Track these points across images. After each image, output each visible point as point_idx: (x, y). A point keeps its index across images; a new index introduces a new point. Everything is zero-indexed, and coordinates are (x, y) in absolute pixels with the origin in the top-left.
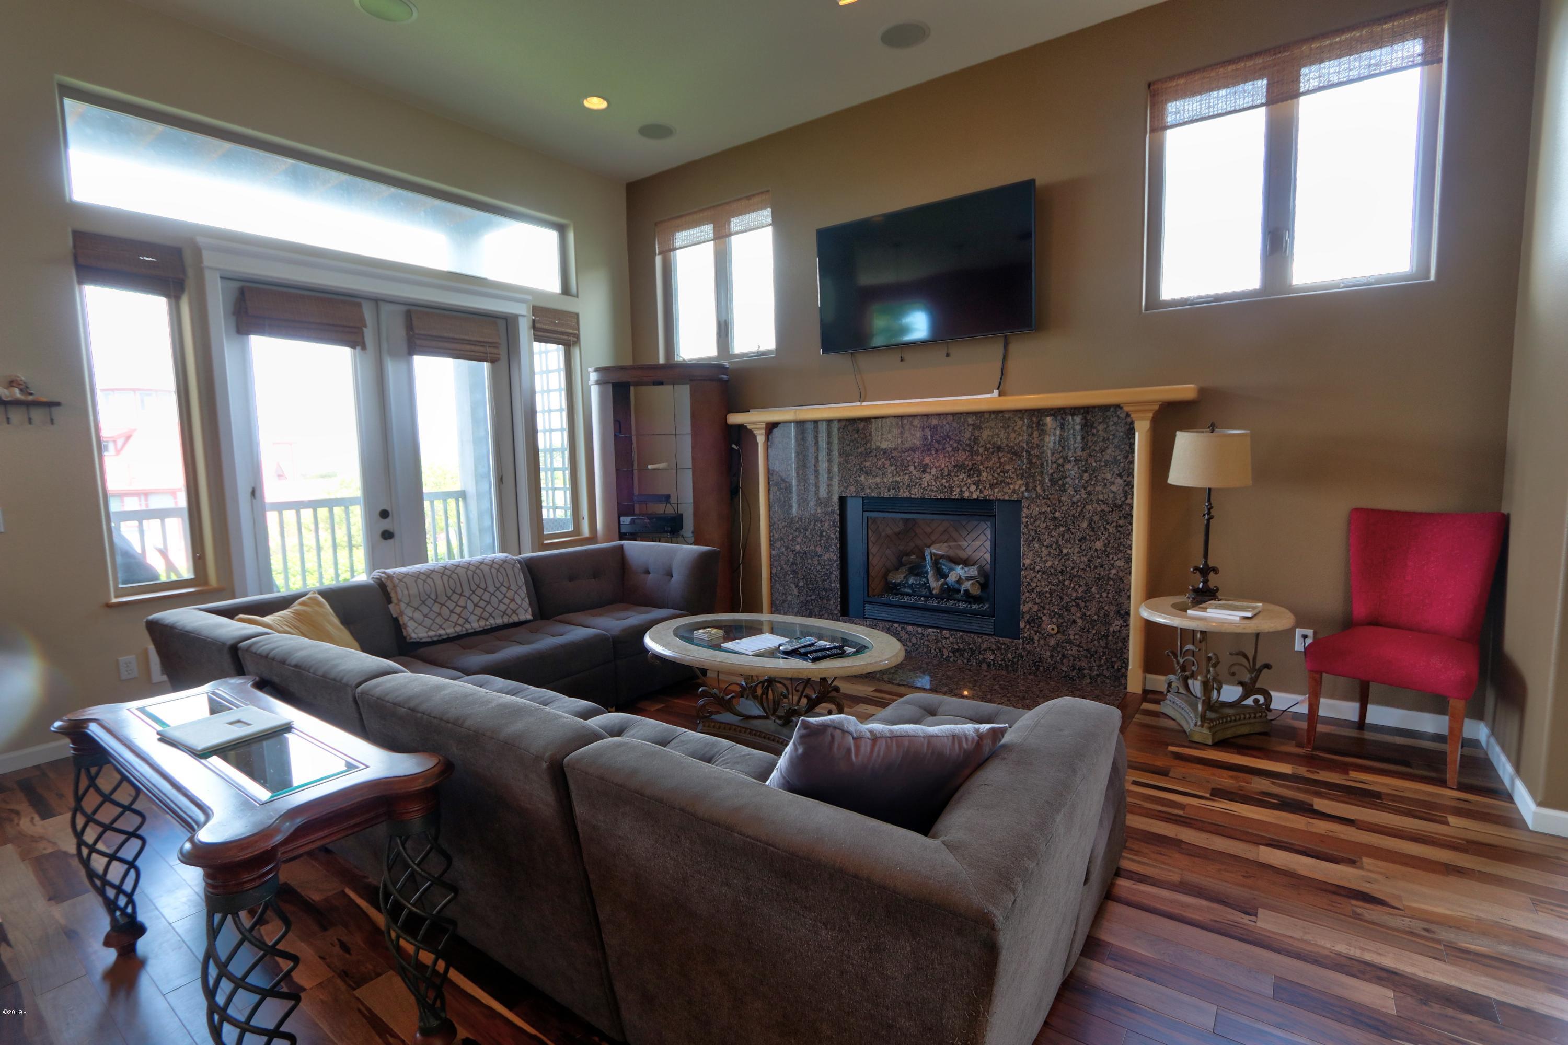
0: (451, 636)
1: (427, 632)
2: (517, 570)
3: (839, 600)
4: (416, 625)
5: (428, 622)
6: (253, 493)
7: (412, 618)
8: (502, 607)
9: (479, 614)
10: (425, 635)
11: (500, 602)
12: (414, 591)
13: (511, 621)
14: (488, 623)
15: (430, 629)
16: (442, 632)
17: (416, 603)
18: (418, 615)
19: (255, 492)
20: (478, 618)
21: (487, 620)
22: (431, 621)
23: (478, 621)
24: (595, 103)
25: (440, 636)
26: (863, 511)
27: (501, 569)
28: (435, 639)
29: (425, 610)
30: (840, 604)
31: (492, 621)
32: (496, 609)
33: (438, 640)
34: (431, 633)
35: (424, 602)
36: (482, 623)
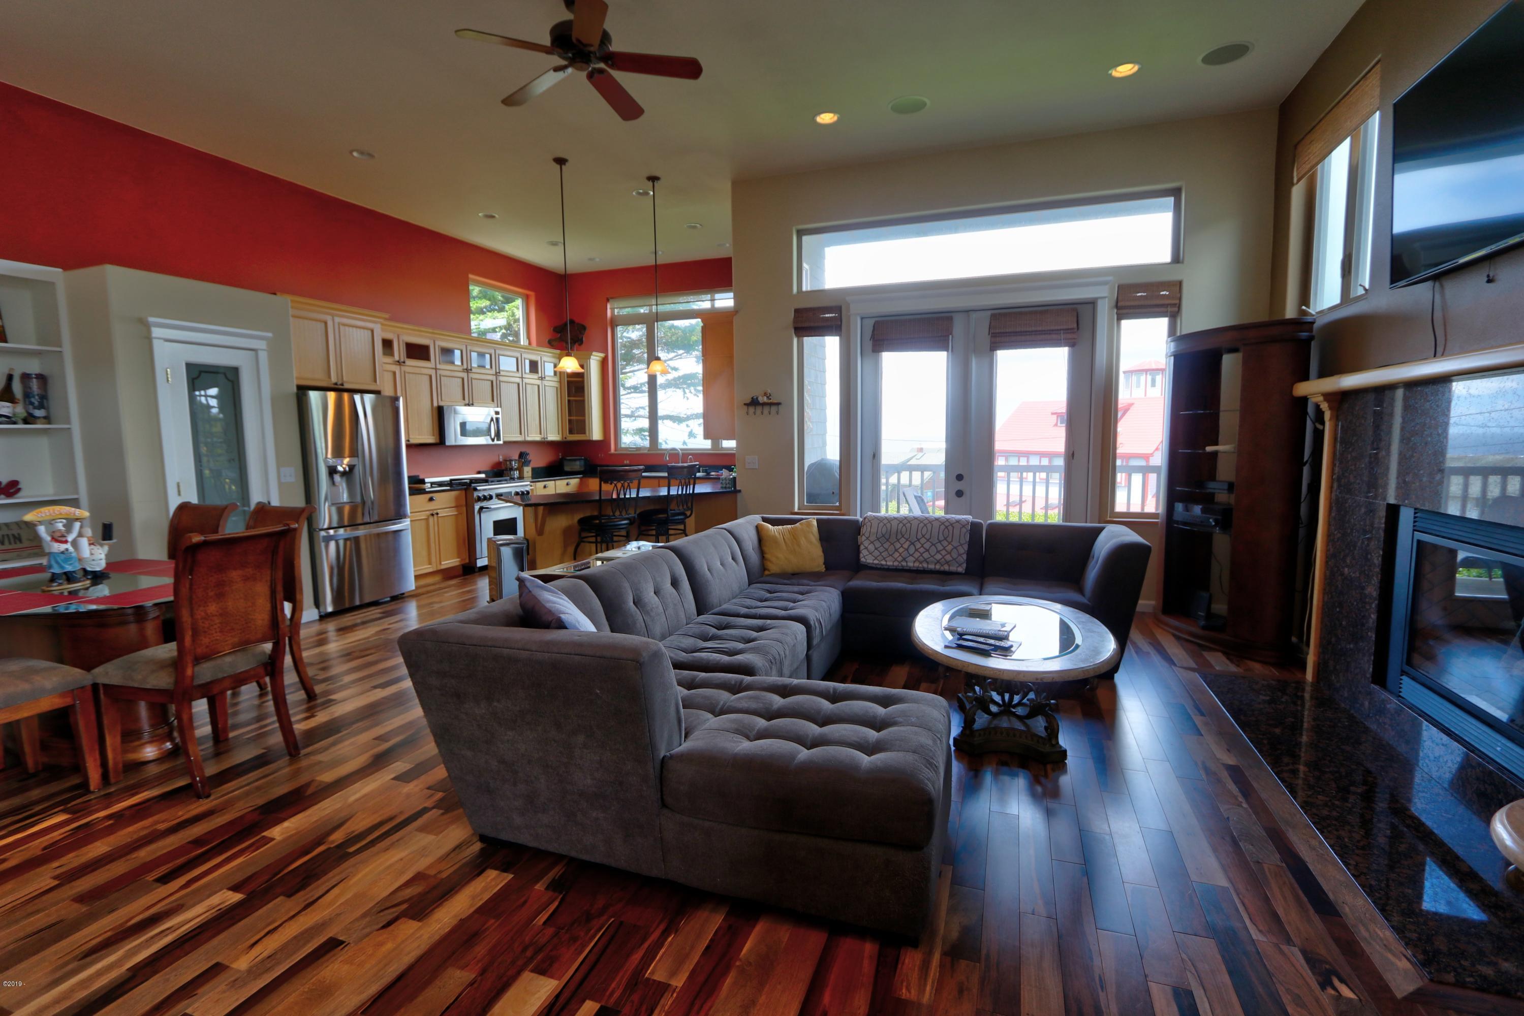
0: (890, 567)
1: (874, 560)
2: (964, 530)
3: (1372, 658)
4: (868, 553)
5: (876, 553)
6: (874, 456)
7: (866, 548)
8: (938, 557)
9: (916, 557)
10: (872, 562)
11: (938, 552)
12: (874, 530)
13: (942, 569)
14: (920, 565)
15: (876, 558)
16: (883, 563)
17: (872, 538)
18: (871, 547)
19: (876, 455)
20: (914, 559)
21: (921, 563)
22: (879, 554)
23: (914, 562)
24: (1125, 70)
25: (882, 565)
26: (1414, 530)
27: (950, 528)
28: (879, 567)
29: (878, 544)
30: (1373, 664)
31: (925, 565)
32: (932, 556)
33: (880, 568)
34: (876, 562)
35: (878, 539)
36: (917, 564)
